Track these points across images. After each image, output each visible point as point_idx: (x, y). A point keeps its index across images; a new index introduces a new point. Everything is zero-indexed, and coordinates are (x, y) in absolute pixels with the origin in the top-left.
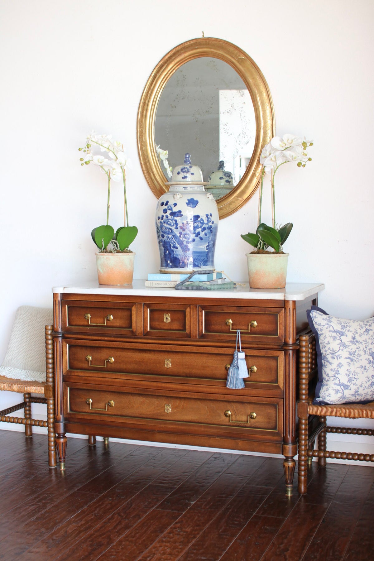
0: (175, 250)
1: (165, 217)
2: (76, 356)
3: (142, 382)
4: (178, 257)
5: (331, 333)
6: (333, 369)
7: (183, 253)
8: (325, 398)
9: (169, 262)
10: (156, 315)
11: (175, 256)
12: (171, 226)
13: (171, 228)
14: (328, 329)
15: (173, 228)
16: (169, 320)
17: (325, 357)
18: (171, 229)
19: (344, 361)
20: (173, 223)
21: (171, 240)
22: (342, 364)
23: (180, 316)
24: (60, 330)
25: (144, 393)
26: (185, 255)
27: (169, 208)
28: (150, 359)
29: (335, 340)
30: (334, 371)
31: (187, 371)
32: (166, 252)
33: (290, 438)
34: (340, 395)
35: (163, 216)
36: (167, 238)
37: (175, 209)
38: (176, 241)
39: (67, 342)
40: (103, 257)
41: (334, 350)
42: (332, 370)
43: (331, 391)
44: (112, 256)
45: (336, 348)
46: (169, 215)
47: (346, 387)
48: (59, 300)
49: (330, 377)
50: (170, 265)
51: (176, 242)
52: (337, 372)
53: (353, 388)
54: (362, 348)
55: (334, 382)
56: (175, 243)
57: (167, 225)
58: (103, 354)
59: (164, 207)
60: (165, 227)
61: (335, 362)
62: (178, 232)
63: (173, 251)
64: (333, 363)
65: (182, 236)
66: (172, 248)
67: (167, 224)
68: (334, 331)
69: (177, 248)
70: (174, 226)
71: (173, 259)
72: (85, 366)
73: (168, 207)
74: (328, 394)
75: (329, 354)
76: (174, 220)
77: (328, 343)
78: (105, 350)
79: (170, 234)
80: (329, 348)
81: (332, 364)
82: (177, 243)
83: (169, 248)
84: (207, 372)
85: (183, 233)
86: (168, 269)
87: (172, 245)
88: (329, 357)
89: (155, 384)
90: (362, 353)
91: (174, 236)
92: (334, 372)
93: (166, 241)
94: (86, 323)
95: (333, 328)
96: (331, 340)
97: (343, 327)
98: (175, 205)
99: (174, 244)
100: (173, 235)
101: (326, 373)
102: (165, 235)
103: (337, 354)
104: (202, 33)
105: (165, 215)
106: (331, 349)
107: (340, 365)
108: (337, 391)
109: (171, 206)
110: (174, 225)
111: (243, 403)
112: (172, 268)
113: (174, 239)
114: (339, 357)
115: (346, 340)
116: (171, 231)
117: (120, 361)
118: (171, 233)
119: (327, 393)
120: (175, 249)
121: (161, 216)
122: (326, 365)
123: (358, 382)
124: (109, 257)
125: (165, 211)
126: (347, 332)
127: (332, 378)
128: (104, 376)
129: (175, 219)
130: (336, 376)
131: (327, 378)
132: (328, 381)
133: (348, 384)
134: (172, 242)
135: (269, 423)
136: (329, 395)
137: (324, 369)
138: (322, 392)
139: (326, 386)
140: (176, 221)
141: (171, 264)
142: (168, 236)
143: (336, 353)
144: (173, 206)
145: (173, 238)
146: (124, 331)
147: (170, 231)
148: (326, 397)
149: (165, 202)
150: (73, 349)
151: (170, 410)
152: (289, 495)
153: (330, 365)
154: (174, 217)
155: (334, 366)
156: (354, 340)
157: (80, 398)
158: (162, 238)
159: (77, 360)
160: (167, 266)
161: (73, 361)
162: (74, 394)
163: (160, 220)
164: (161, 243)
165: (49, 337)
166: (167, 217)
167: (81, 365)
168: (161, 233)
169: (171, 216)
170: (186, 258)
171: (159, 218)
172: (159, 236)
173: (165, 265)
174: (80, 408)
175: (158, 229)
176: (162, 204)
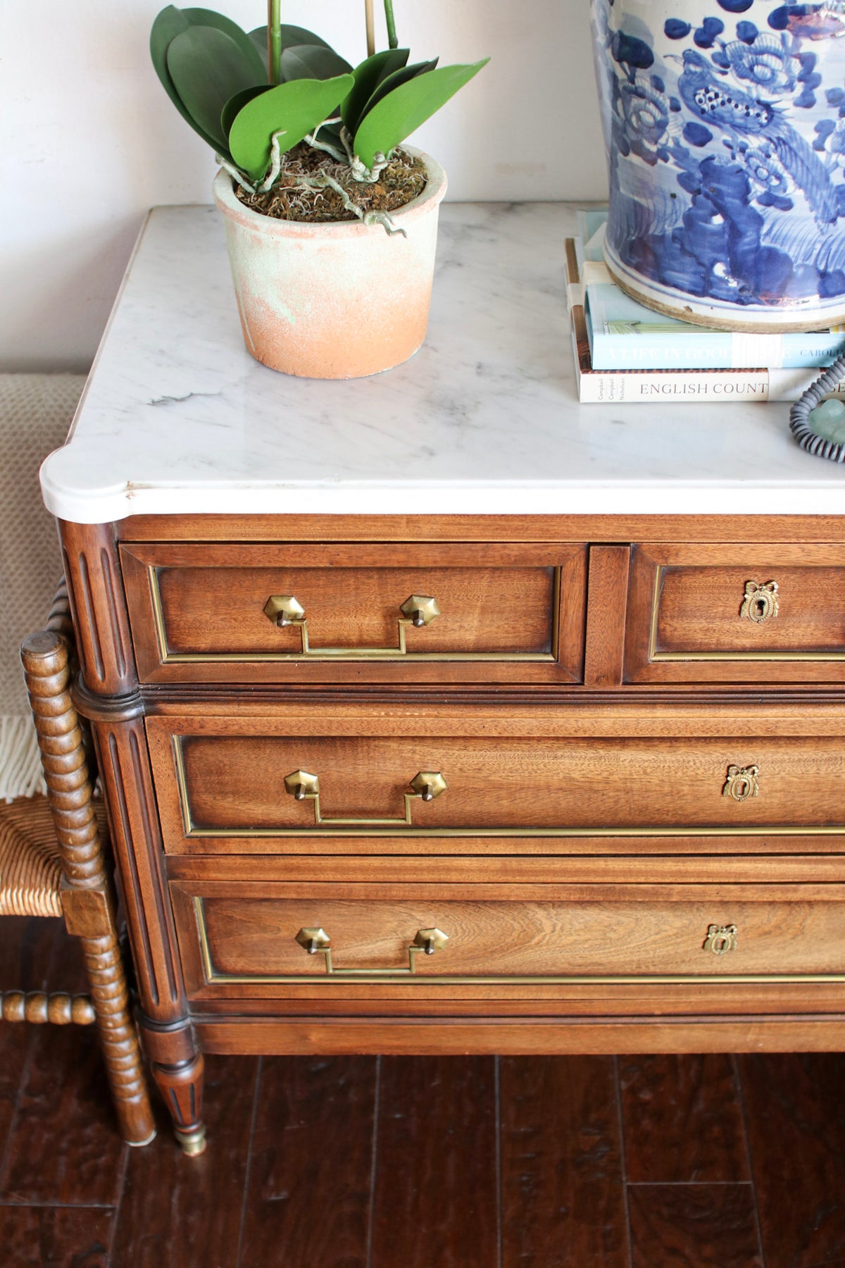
0: (772, 212)
1: (729, 35)
2: (227, 778)
3: (600, 864)
4: (784, 249)
7: (816, 230)
9: (719, 270)
11: (764, 243)
12: (774, 92)
13: (765, 95)
15: (785, 103)
16: (773, 606)
18: (767, 107)
20: (788, 71)
21: (754, 161)
24: (121, 681)
26: (823, 238)
28: (649, 770)
32: (708, 219)
35: (712, 29)
36: (727, 153)
38: (786, 167)
39: (171, 728)
46: (762, 25)
48: (104, 551)
50: (729, 290)
51: (786, 175)
56: (779, 178)
57: (747, 82)
60: (727, 90)
62: (814, 125)
63: (759, 220)
65: (828, 144)
66: (754, 204)
67: (747, 73)
69: (787, 205)
70: (792, 90)
71: (751, 257)
72: (286, 810)
76: (799, 56)
78: (394, 745)
79: (756, 133)
82: (794, 178)
83: (733, 202)
85: (837, 129)
86: (713, 306)
87: (758, 189)
89: (670, 865)
91: (780, 142)
93: (716, 162)
94: (276, 638)
99: (775, 182)
100: (774, 136)
105: (731, 21)
110: (790, 87)
112: (740, 302)
113: (781, 159)
116: (764, 115)
117: (482, 785)
118: (762, 126)
120: (771, 209)
121: (697, 24)
128: (395, 848)
129: (803, 50)
134: (763, 173)
140: (808, 61)
141: (733, 284)
145: (774, 156)
146: (509, 666)
147: (758, 115)
150: (212, 755)
154: (796, 35)
157: (264, 929)
158: (684, 143)
159: (234, 793)
160: (705, 287)
161: (215, 798)
162: (231, 918)
163: (688, 42)
164: (671, 166)
165: (58, 703)
166: (747, 34)
167: (258, 811)
168: (687, 115)
169: (778, 33)
170: (829, 249)
171: (675, 30)
172: (661, 126)
173: (685, 278)
174: (267, 963)
175: (658, 85)
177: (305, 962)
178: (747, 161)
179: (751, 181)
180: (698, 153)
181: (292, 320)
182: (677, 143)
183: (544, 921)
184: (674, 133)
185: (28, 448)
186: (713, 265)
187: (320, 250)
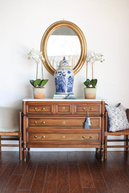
2: (31, 122)
3: (55, 129)
10: (60, 107)
11: (63, 89)
14: (111, 110)
15: (63, 80)
16: (64, 109)
17: (110, 118)
19: (116, 119)
23: (68, 107)
24: (25, 114)
25: (55, 132)
28: (58, 121)
31: (70, 125)
32: (60, 88)
33: (103, 143)
34: (116, 129)
35: (59, 76)
36: (61, 83)
37: (64, 74)
39: (28, 117)
40: (37, 89)
45: (114, 115)
47: (118, 126)
48: (25, 103)
50: (61, 92)
52: (115, 122)
53: (119, 127)
54: (120, 115)
55: (114, 125)
56: (64, 85)
58: (41, 121)
59: (60, 73)
61: (114, 120)
62: (65, 81)
67: (61, 79)
68: (113, 111)
72: (34, 125)
77: (111, 114)
78: (41, 119)
84: (77, 124)
87: (62, 85)
88: (112, 118)
89: (59, 129)
90: (120, 116)
94: (35, 111)
96: (112, 113)
97: (115, 109)
98: (64, 73)
104: (63, 19)
105: (60, 76)
106: (112, 116)
107: (115, 120)
109: (62, 73)
111: (88, 133)
114: (115, 118)
115: (116, 113)
117: (47, 123)
119: (112, 129)
120: (63, 87)
123: (120, 125)
126: (116, 111)
128: (41, 128)
132: (112, 125)
135: (96, 139)
137: (110, 122)
140: (64, 78)
145: (63, 83)
146: (49, 113)
149: (60, 72)
150: (30, 120)
151: (64, 137)
152: (102, 160)
153: (112, 120)
154: (63, 76)
155: (114, 121)
156: (118, 113)
157: (32, 136)
158: (58, 83)
161: (30, 124)
164: (58, 85)
165: (21, 116)
166: (61, 76)
167: (33, 125)
168: (59, 81)
171: (58, 77)
173: (59, 92)
174: (32, 139)
175: (57, 80)
176: (59, 72)
177: (35, 139)
181: (37, 94)
183: (51, 135)
186: (60, 90)
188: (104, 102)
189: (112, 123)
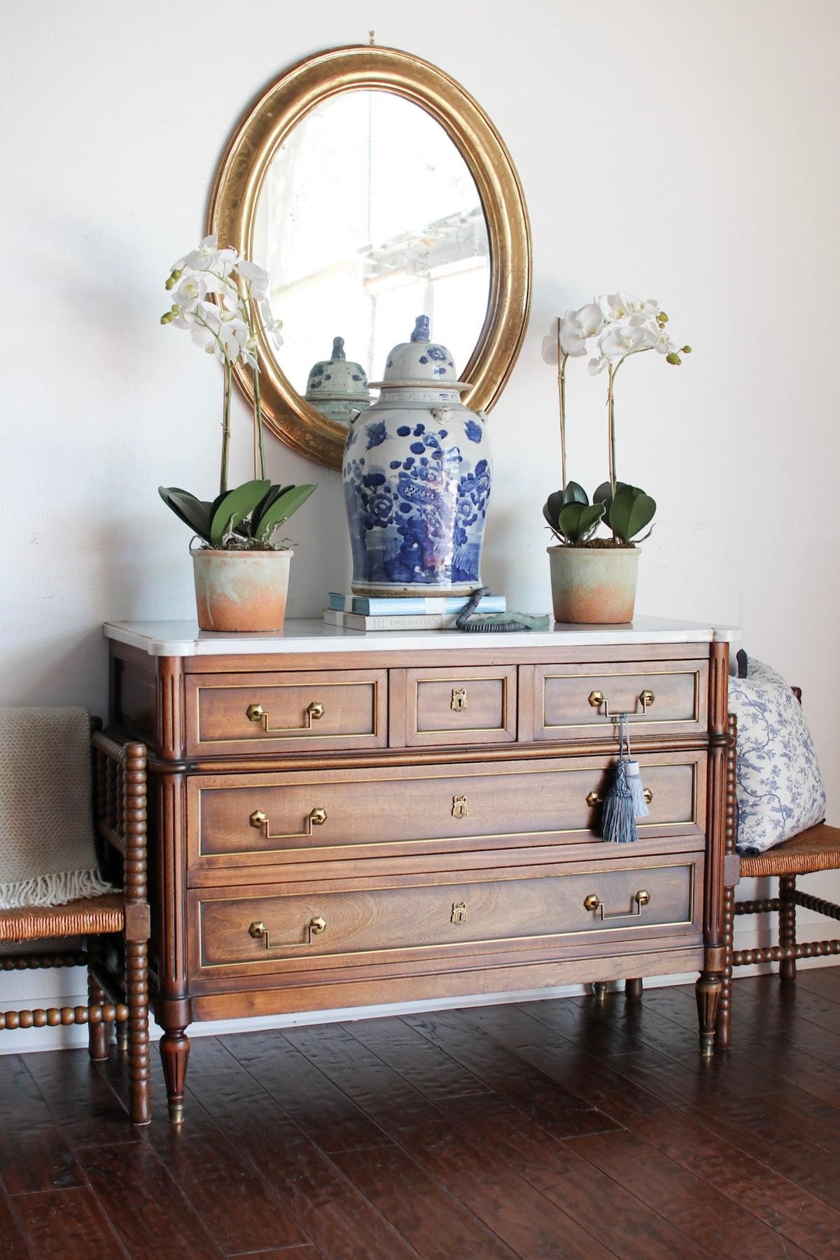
0: (437, 540)
1: (417, 464)
2: (222, 818)
3: (400, 862)
5: (747, 707)
6: (765, 780)
7: (454, 549)
8: (754, 841)
9: (417, 569)
11: (435, 555)
12: (436, 485)
13: (432, 487)
14: (740, 701)
15: (440, 489)
18: (433, 491)
19: (780, 762)
21: (429, 517)
22: (779, 767)
24: (179, 755)
25: (401, 886)
27: (429, 441)
29: (757, 722)
30: (767, 784)
32: (411, 547)
33: (716, 935)
34: (779, 829)
35: (410, 462)
36: (418, 513)
37: (443, 445)
38: (442, 519)
39: (197, 785)
40: (245, 562)
41: (760, 741)
42: (762, 782)
43: (767, 826)
44: (271, 556)
45: (763, 738)
46: (429, 458)
47: (788, 812)
49: (761, 797)
50: (422, 578)
51: (442, 522)
52: (774, 785)
53: (796, 812)
55: (770, 806)
56: (439, 523)
57: (425, 482)
58: (298, 805)
59: (412, 439)
60: (418, 486)
61: (767, 765)
63: (432, 543)
64: (762, 767)
65: (456, 508)
66: (430, 536)
67: (425, 478)
68: (751, 704)
69: (442, 536)
70: (443, 484)
72: (253, 838)
73: (426, 439)
74: (760, 833)
75: (749, 751)
76: (444, 470)
78: (301, 791)
79: (430, 504)
80: (749, 738)
81: (762, 770)
82: (445, 523)
83: (421, 536)
84: (550, 816)
85: (459, 502)
86: (416, 586)
87: (431, 529)
88: (752, 758)
90: (796, 743)
91: (439, 507)
92: (768, 786)
93: (414, 519)
95: (746, 697)
96: (749, 722)
98: (444, 434)
99: (438, 526)
100: (436, 505)
101: (749, 791)
102: (412, 504)
103: (766, 749)
104: (368, 34)
105: (417, 458)
106: (753, 740)
107: (775, 771)
108: (777, 823)
109: (432, 438)
110: (442, 482)
111: (624, 872)
112: (427, 583)
114: (771, 754)
115: (772, 718)
116: (433, 495)
117: (342, 816)
118: (432, 500)
119: (759, 829)
120: (437, 538)
121: (404, 461)
122: (746, 774)
123: (801, 801)
124: (261, 559)
125: (417, 449)
127: (765, 799)
128: (302, 857)
129: (445, 467)
130: (774, 792)
131: (751, 800)
132: (754, 805)
133: (791, 806)
134: (433, 522)
135: (674, 906)
136: (763, 834)
137: (740, 783)
138: (746, 830)
139: (752, 816)
140: (448, 472)
141: (423, 575)
142: (424, 507)
143: (764, 746)
144: (437, 438)
145: (437, 514)
147: (430, 495)
148: (757, 838)
149: (413, 427)
150: (215, 802)
151: (465, 917)
152: (709, 1054)
153: (757, 773)
154: (442, 462)
155: (766, 774)
156: (783, 722)
157: (233, 925)
158: (400, 513)
159: (225, 828)
160: (412, 578)
161: (215, 832)
162: (215, 918)
163: (401, 469)
164: (395, 525)
166: (424, 462)
167: (235, 839)
168: (401, 500)
169: (436, 461)
170: (459, 559)
171: (395, 465)
172: (390, 508)
173: (404, 576)
174: (232, 952)
175: (388, 490)
176: (404, 432)
177: (255, 949)
178: (426, 516)
179: (428, 525)
180: (406, 516)
181: (238, 600)
182: (397, 513)
183: (374, 907)
184: (395, 508)
185: (54, 732)
186: (414, 567)
187: (254, 563)
188: (727, 644)
189: (753, 793)
